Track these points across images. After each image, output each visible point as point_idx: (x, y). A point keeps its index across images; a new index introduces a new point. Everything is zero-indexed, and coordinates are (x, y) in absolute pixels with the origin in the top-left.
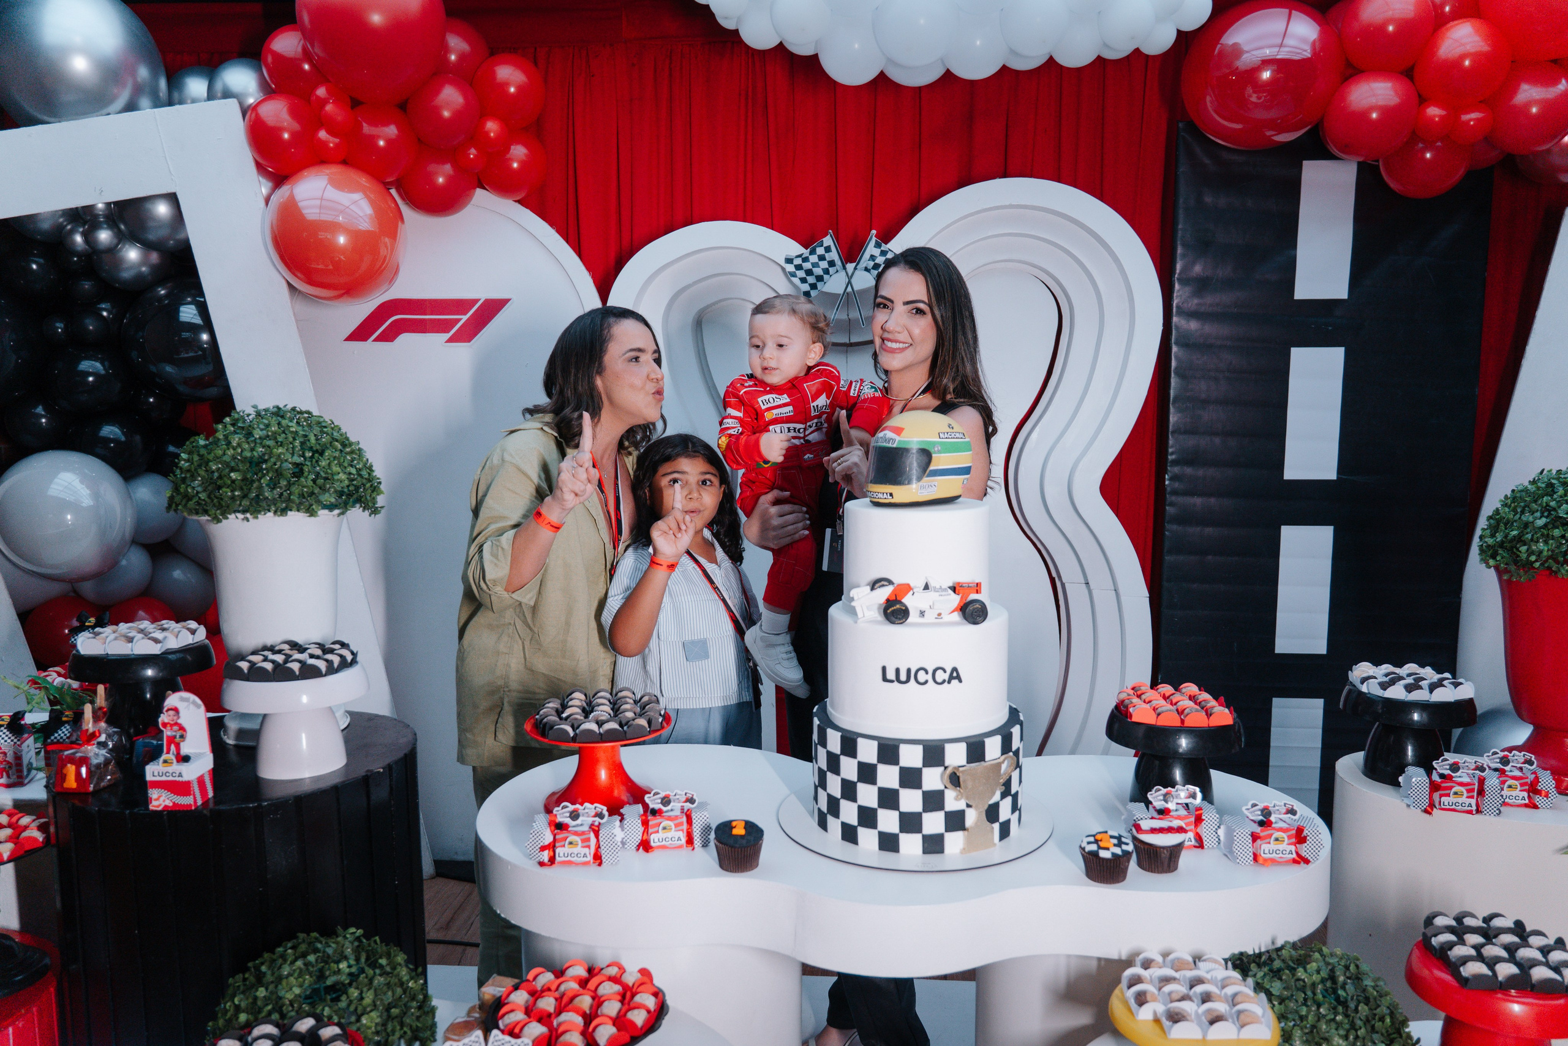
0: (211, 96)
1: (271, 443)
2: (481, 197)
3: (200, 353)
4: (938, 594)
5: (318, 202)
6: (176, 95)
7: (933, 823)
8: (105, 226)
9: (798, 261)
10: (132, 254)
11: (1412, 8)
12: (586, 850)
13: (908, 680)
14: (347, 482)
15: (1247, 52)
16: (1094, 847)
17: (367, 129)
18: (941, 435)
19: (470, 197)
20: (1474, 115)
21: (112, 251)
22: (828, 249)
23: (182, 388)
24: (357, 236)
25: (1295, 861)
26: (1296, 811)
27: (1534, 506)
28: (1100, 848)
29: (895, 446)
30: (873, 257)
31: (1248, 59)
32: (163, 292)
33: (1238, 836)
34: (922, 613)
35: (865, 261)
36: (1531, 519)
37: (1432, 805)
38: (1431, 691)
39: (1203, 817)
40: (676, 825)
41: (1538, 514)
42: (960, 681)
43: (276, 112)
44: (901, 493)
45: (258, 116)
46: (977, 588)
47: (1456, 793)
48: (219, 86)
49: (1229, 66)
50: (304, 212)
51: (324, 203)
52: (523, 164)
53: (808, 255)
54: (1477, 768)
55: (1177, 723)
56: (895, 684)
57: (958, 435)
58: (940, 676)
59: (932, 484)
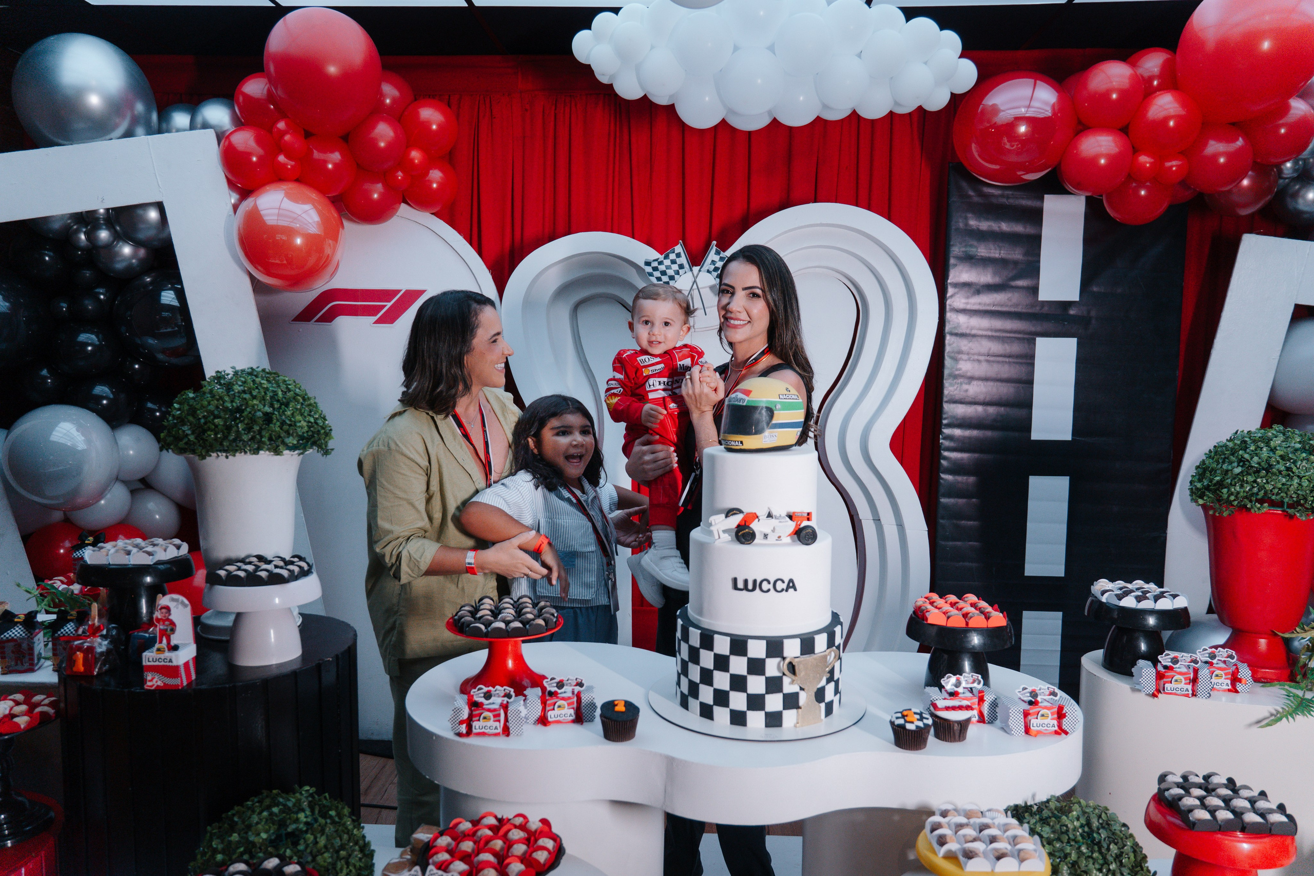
0: (192, 127)
1: (247, 396)
2: (404, 209)
3: (176, 329)
4: (778, 521)
5: (276, 211)
6: (164, 126)
7: (774, 702)
8: (104, 227)
9: (655, 264)
10: (127, 250)
11: (1127, 81)
12: (497, 723)
13: (754, 589)
14: (306, 428)
15: (1003, 111)
16: (901, 721)
17: (316, 155)
18: (781, 397)
19: (396, 210)
20: (1174, 163)
21: (109, 247)
22: (678, 255)
23: (160, 356)
24: (309, 238)
25: (1056, 733)
26: (1057, 694)
27: (1232, 458)
28: (906, 721)
29: (745, 404)
30: (713, 262)
31: (1005, 116)
32: (148, 280)
33: (1012, 713)
34: (766, 536)
35: (707, 265)
36: (1230, 468)
37: (1158, 691)
38: (1156, 601)
39: (985, 698)
40: (569, 704)
41: (1236, 464)
42: (795, 590)
43: (245, 140)
44: (750, 441)
45: (230, 145)
46: (809, 517)
47: (1176, 681)
48: (199, 119)
49: (989, 121)
50: (265, 218)
51: (281, 212)
52: (441, 185)
53: (663, 259)
54: (1192, 661)
55: (963, 625)
56: (744, 592)
57: (793, 397)
58: (780, 586)
59: (774, 434)
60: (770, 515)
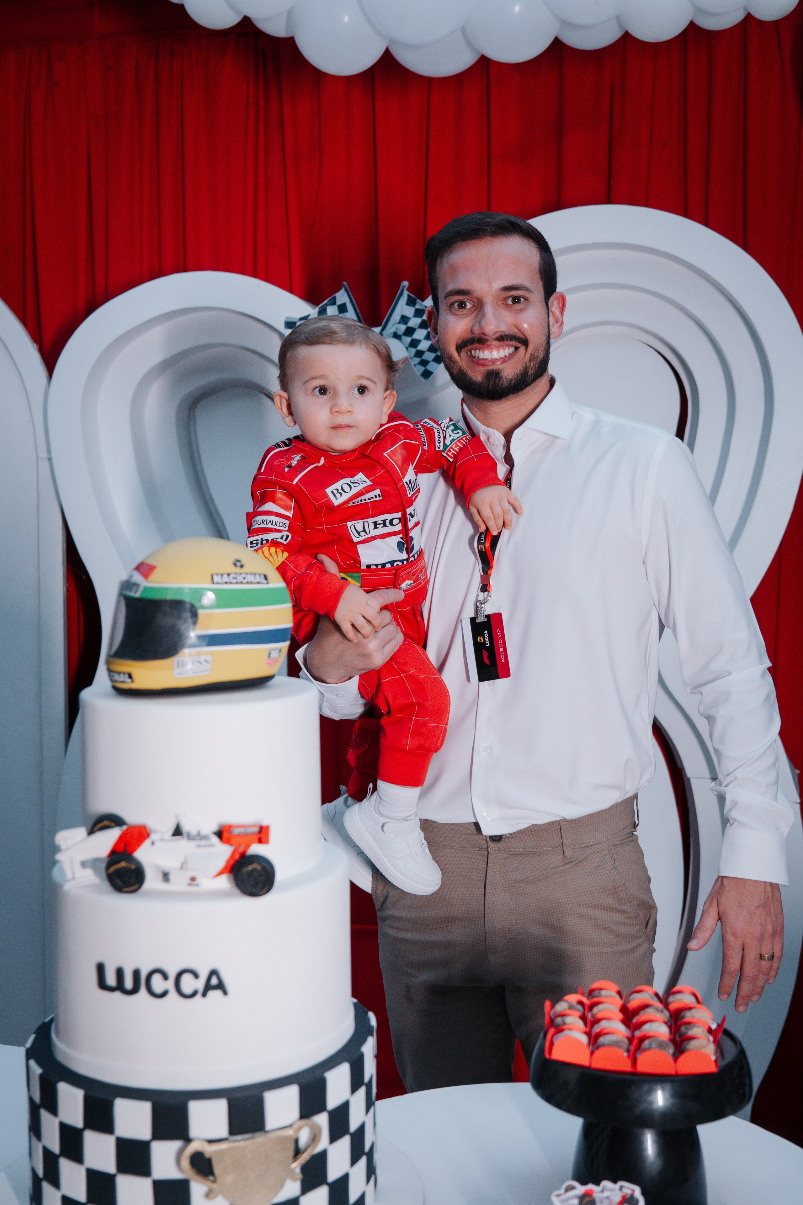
4: (193, 844)
13: (135, 990)
18: (217, 579)
22: (342, 309)
30: (404, 319)
34: (165, 877)
35: (394, 324)
42: (225, 993)
46: (262, 835)
55: (626, 1066)
56: (118, 994)
57: (250, 578)
58: (188, 984)
59: (202, 658)
60: (178, 832)
